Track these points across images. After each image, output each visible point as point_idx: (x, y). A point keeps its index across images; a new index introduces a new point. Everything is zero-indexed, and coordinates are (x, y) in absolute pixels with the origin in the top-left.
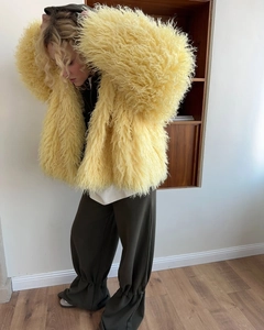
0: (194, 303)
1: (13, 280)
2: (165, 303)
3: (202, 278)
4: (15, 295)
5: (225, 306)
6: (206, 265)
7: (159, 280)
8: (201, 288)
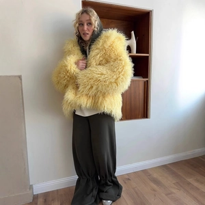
0: (154, 190)
1: (34, 186)
2: (136, 193)
3: (155, 175)
4: (36, 197)
5: (173, 191)
6: (156, 168)
7: (129, 179)
8: (156, 181)
